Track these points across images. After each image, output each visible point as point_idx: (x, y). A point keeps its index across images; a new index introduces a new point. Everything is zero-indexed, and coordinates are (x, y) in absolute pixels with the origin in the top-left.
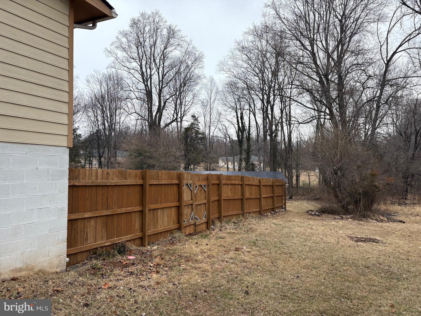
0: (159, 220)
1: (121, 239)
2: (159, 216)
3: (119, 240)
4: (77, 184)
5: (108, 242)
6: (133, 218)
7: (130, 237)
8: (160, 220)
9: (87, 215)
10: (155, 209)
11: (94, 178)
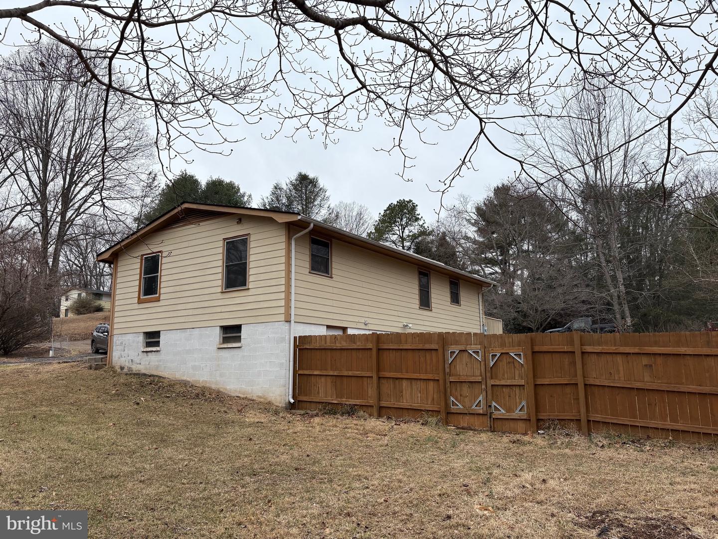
0: (404, 392)
1: (349, 401)
2: (404, 387)
3: (346, 401)
4: (308, 347)
5: (335, 400)
6: (365, 383)
7: (360, 402)
8: (406, 393)
9: (316, 373)
10: (397, 379)
11: (323, 342)
